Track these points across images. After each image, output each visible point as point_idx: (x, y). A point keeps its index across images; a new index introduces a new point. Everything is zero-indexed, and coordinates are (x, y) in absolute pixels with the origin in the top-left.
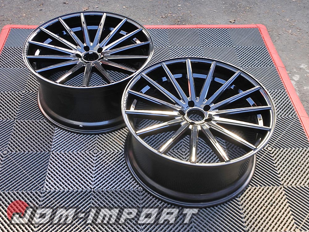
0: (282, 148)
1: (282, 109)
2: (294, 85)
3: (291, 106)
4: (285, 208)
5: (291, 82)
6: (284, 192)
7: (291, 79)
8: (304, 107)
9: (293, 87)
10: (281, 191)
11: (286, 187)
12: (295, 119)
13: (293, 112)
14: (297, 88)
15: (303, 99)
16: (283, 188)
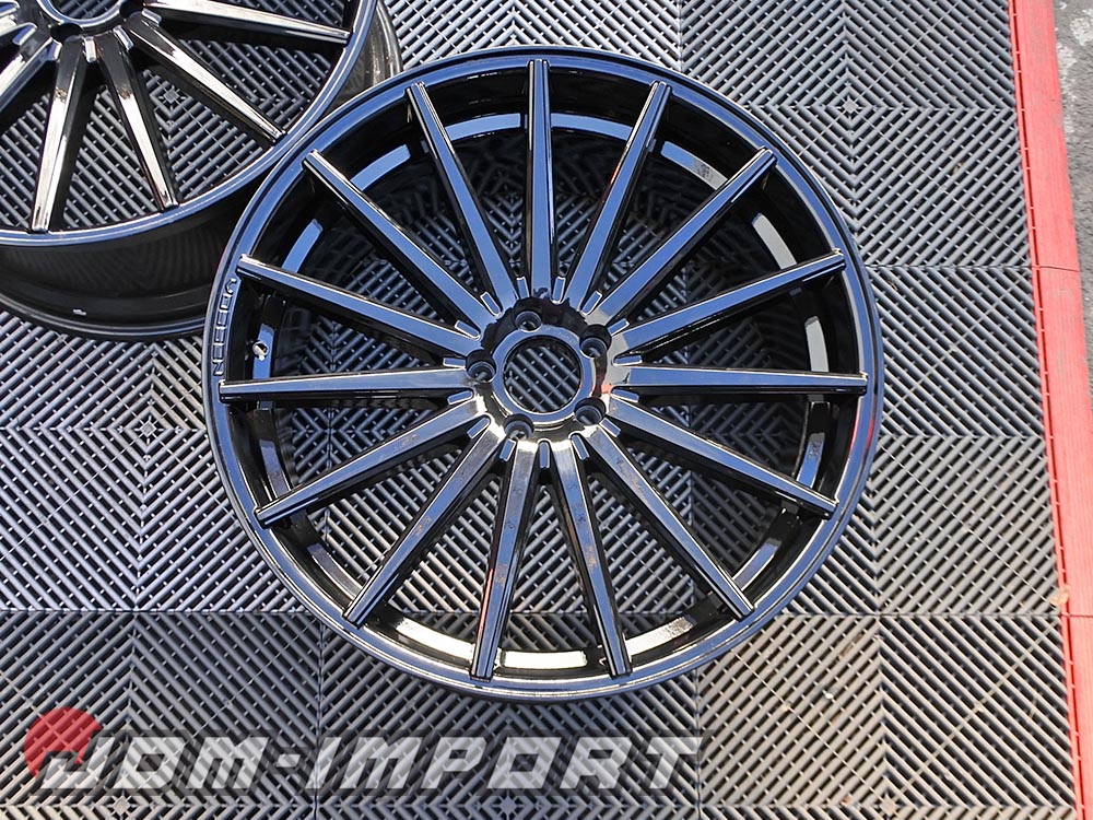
0: (922, 434)
1: (970, 224)
2: (1064, 72)
3: (1019, 206)
4: (868, 708)
5: (1054, 53)
6: (879, 643)
7: (1058, 37)
8: (1075, 207)
9: (1057, 85)
10: (869, 634)
11: (891, 620)
12: (1013, 279)
13: (1019, 238)
14: (1073, 89)
15: (1083, 159)
16: (879, 625)
